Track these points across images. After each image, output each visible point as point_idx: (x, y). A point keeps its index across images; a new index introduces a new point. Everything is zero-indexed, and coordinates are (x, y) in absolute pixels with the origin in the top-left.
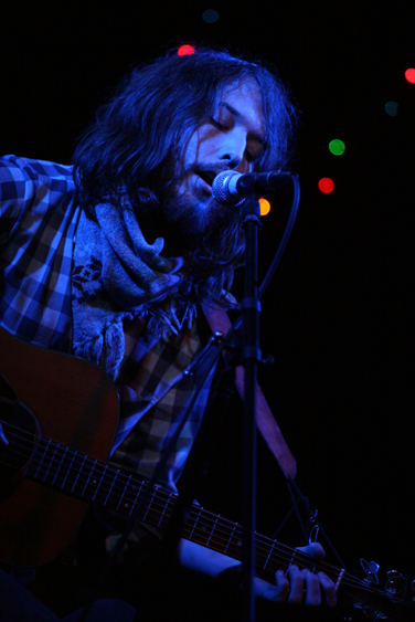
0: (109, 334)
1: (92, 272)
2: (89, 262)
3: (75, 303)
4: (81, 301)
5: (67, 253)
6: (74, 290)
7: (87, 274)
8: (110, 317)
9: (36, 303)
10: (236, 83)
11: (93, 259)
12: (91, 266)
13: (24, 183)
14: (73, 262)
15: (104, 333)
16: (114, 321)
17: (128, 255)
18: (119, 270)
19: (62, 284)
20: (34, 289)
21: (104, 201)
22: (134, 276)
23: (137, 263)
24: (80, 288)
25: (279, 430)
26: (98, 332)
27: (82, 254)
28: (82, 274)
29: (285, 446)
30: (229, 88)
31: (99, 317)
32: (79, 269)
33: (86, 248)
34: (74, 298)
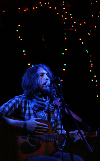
0: (43, 114)
3: (36, 113)
4: (36, 112)
5: (30, 106)
6: (34, 111)
8: (42, 112)
9: (29, 116)
11: (34, 105)
13: (19, 99)
18: (39, 105)
19: (32, 111)
20: (28, 114)
24: (35, 110)
25: (76, 115)
26: (41, 115)
27: (32, 106)
28: (34, 108)
31: (40, 113)
32: (33, 108)
33: (33, 104)
34: (35, 112)
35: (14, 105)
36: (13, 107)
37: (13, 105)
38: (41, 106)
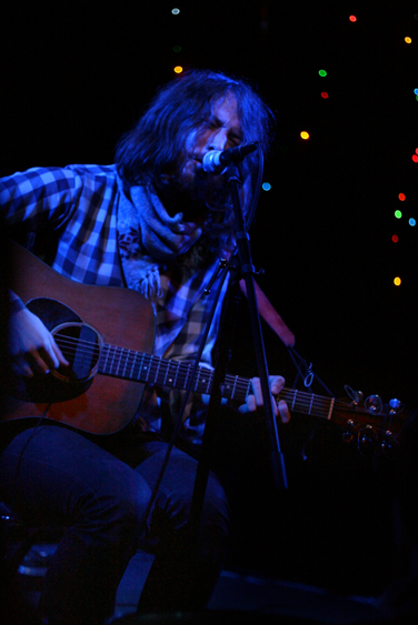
0: (151, 278)
1: (132, 238)
2: (129, 231)
3: (123, 259)
4: (128, 258)
5: (113, 224)
6: (122, 251)
7: (128, 239)
8: (149, 267)
9: (95, 261)
10: (222, 99)
11: (132, 229)
12: (131, 234)
13: (73, 179)
14: (117, 232)
15: (147, 276)
16: (153, 271)
17: (157, 225)
18: (153, 237)
19: (111, 246)
20: (91, 251)
21: (137, 185)
22: (164, 240)
23: (165, 231)
24: (125, 249)
25: (279, 317)
26: (143, 276)
27: (123, 226)
28: (125, 240)
29: (285, 327)
30: (218, 103)
31: (142, 268)
32: (123, 236)
33: (126, 221)
34: (122, 256)
35: (42, 193)
36: (34, 198)
37: (35, 191)
38: (157, 244)
